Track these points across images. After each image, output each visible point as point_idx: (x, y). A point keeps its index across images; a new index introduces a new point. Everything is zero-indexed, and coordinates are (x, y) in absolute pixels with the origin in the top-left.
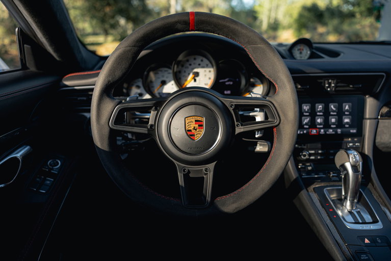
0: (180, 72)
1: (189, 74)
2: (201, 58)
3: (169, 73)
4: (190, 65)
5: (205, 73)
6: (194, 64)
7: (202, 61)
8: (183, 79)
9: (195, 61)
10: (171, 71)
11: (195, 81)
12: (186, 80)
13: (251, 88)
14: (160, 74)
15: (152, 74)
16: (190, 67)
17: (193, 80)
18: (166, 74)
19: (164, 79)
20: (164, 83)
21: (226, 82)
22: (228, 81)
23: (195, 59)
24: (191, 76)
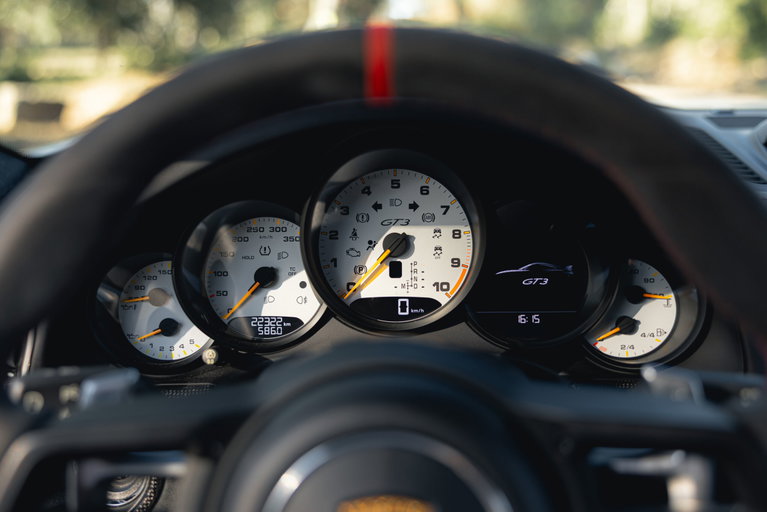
0: (334, 235)
1: (372, 244)
2: (422, 180)
3: (291, 239)
4: (377, 207)
5: (438, 242)
6: (392, 203)
7: (424, 191)
8: (346, 265)
9: (396, 194)
10: (295, 231)
11: (396, 271)
12: (360, 269)
13: (627, 310)
14: (255, 241)
15: (225, 235)
16: (377, 217)
17: (387, 270)
18: (277, 244)
19: (270, 262)
20: (267, 278)
21: (524, 275)
22: (531, 274)
23: (396, 184)
24: (379, 251)
